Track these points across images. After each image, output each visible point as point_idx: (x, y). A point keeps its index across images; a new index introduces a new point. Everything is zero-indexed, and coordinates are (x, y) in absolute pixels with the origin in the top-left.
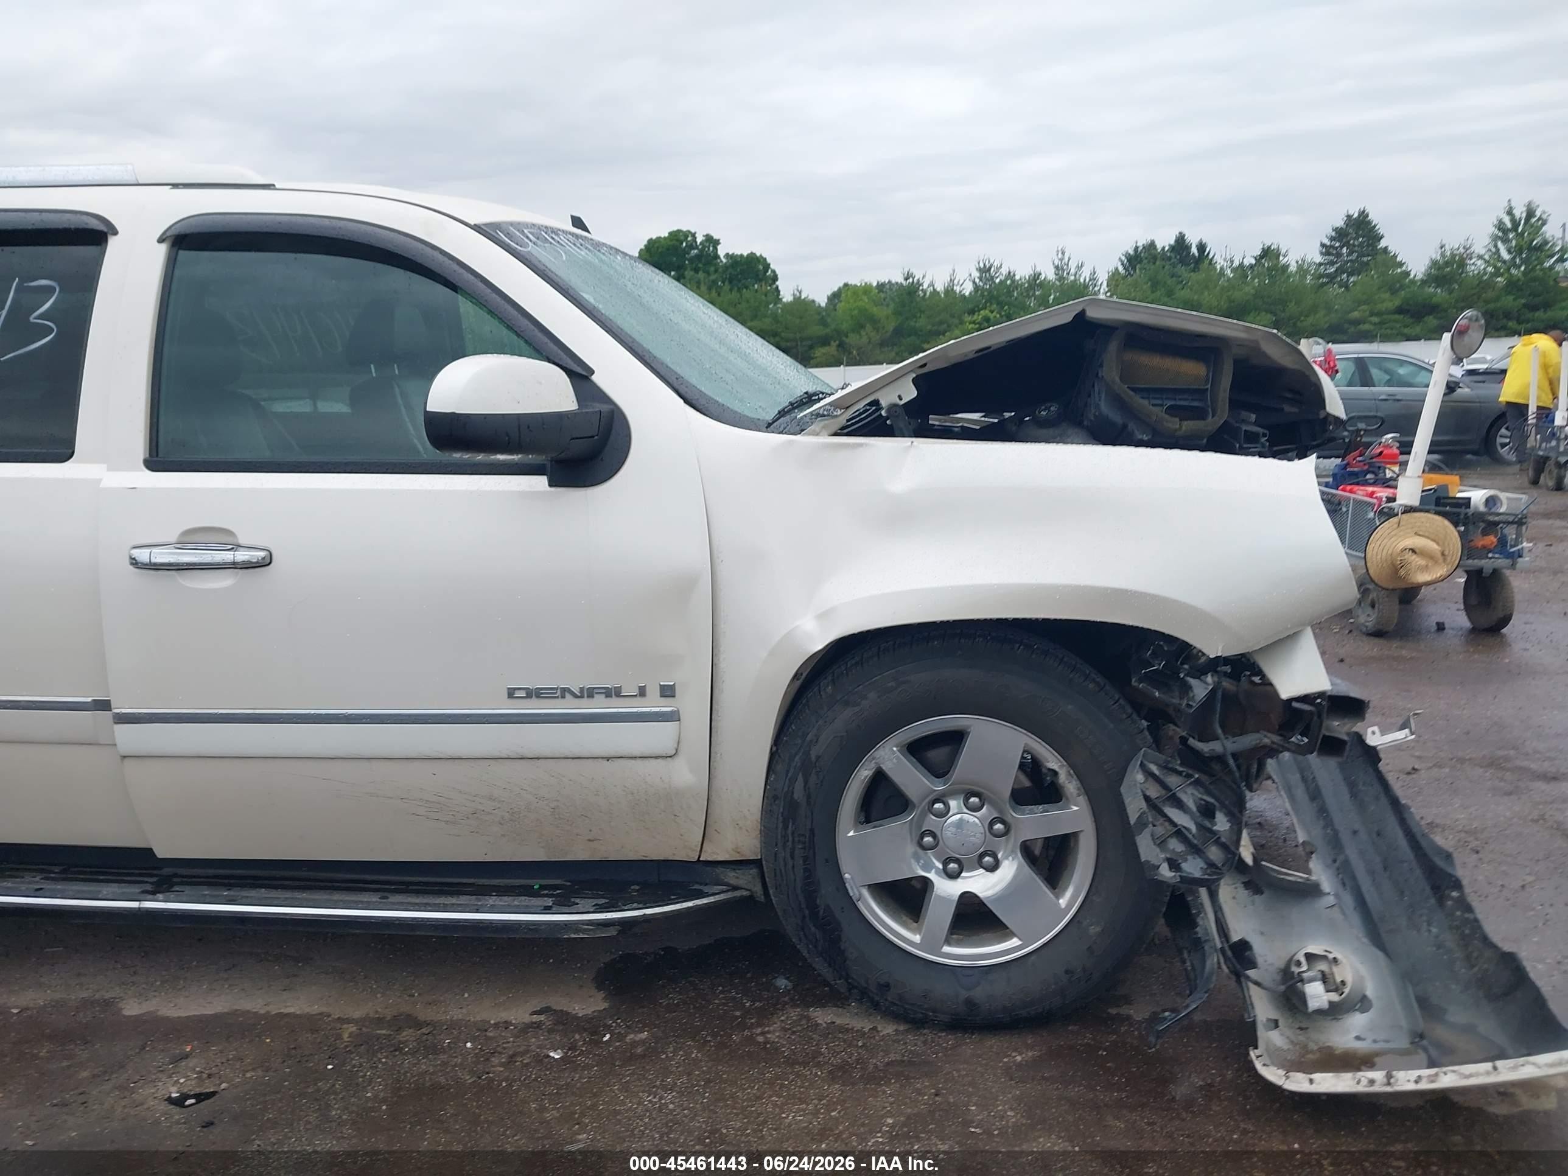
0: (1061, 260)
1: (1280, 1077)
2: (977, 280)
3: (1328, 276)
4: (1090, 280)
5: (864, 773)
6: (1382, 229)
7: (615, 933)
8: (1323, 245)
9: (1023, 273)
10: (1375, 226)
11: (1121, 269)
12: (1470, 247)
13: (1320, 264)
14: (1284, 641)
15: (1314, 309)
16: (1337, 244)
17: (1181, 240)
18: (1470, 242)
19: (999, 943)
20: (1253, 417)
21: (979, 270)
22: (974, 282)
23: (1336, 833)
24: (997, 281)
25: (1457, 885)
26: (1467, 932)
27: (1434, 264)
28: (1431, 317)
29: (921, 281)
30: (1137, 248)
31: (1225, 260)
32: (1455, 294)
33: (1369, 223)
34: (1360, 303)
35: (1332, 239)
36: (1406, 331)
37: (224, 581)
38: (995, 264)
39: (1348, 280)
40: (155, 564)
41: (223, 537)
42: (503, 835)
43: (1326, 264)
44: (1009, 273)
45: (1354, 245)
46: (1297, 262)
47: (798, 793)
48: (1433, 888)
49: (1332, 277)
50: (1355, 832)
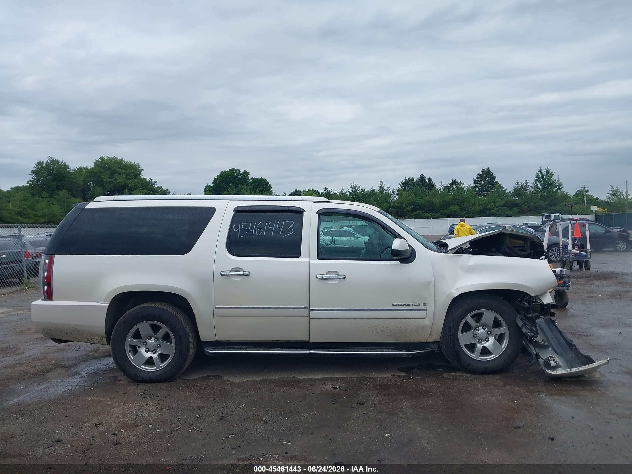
0: (382, 185)
1: (551, 372)
2: (351, 191)
3: (476, 191)
4: (392, 192)
5: (463, 322)
6: (495, 175)
7: (411, 356)
8: (475, 180)
9: (368, 189)
10: (493, 174)
11: (400, 187)
12: (528, 183)
13: (474, 187)
14: (544, 293)
15: (474, 205)
16: (480, 180)
17: (422, 177)
18: (527, 181)
19: (490, 356)
20: (533, 252)
21: (352, 188)
22: (350, 192)
23: (548, 338)
24: (359, 192)
25: (575, 346)
26: (577, 354)
27: (515, 189)
28: (516, 208)
29: (330, 191)
30: (406, 180)
31: (441, 186)
32: (523, 200)
33: (491, 172)
34: (491, 202)
35: (478, 178)
36: (507, 213)
37: (336, 282)
38: (358, 186)
39: (484, 193)
40: (324, 278)
41: (335, 273)
42: (387, 336)
43: (476, 187)
44: (363, 189)
45: (485, 180)
46: (467, 187)
47: (451, 325)
48: (569, 347)
49: (478, 192)
50: (552, 338)
